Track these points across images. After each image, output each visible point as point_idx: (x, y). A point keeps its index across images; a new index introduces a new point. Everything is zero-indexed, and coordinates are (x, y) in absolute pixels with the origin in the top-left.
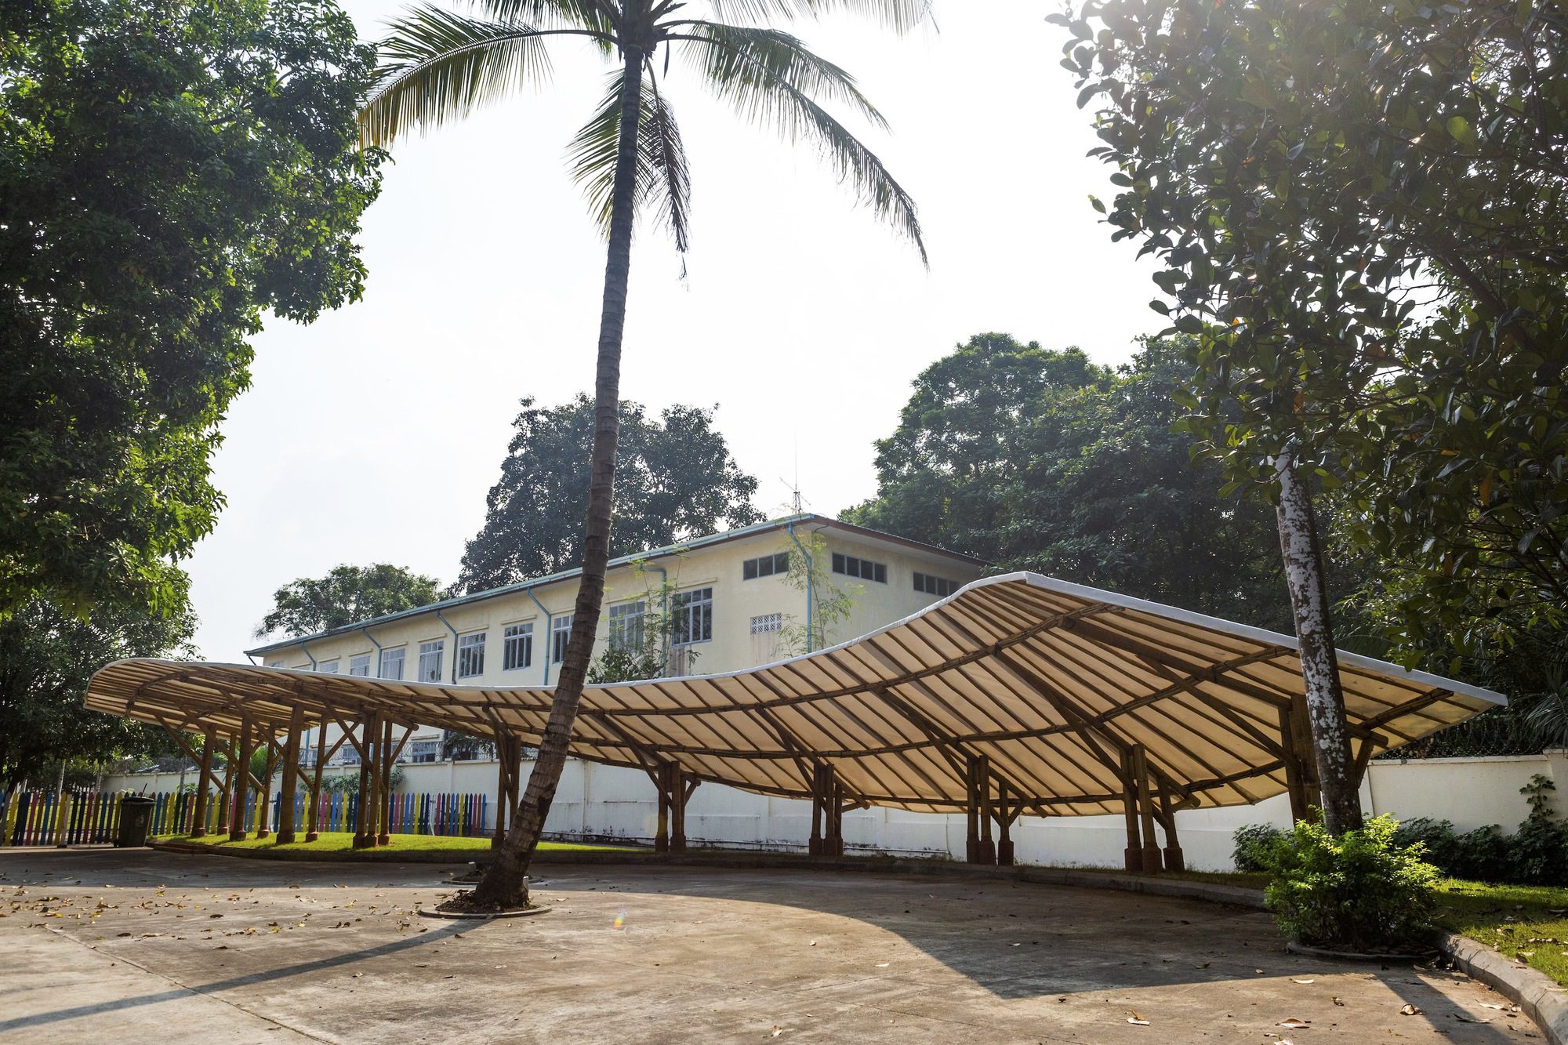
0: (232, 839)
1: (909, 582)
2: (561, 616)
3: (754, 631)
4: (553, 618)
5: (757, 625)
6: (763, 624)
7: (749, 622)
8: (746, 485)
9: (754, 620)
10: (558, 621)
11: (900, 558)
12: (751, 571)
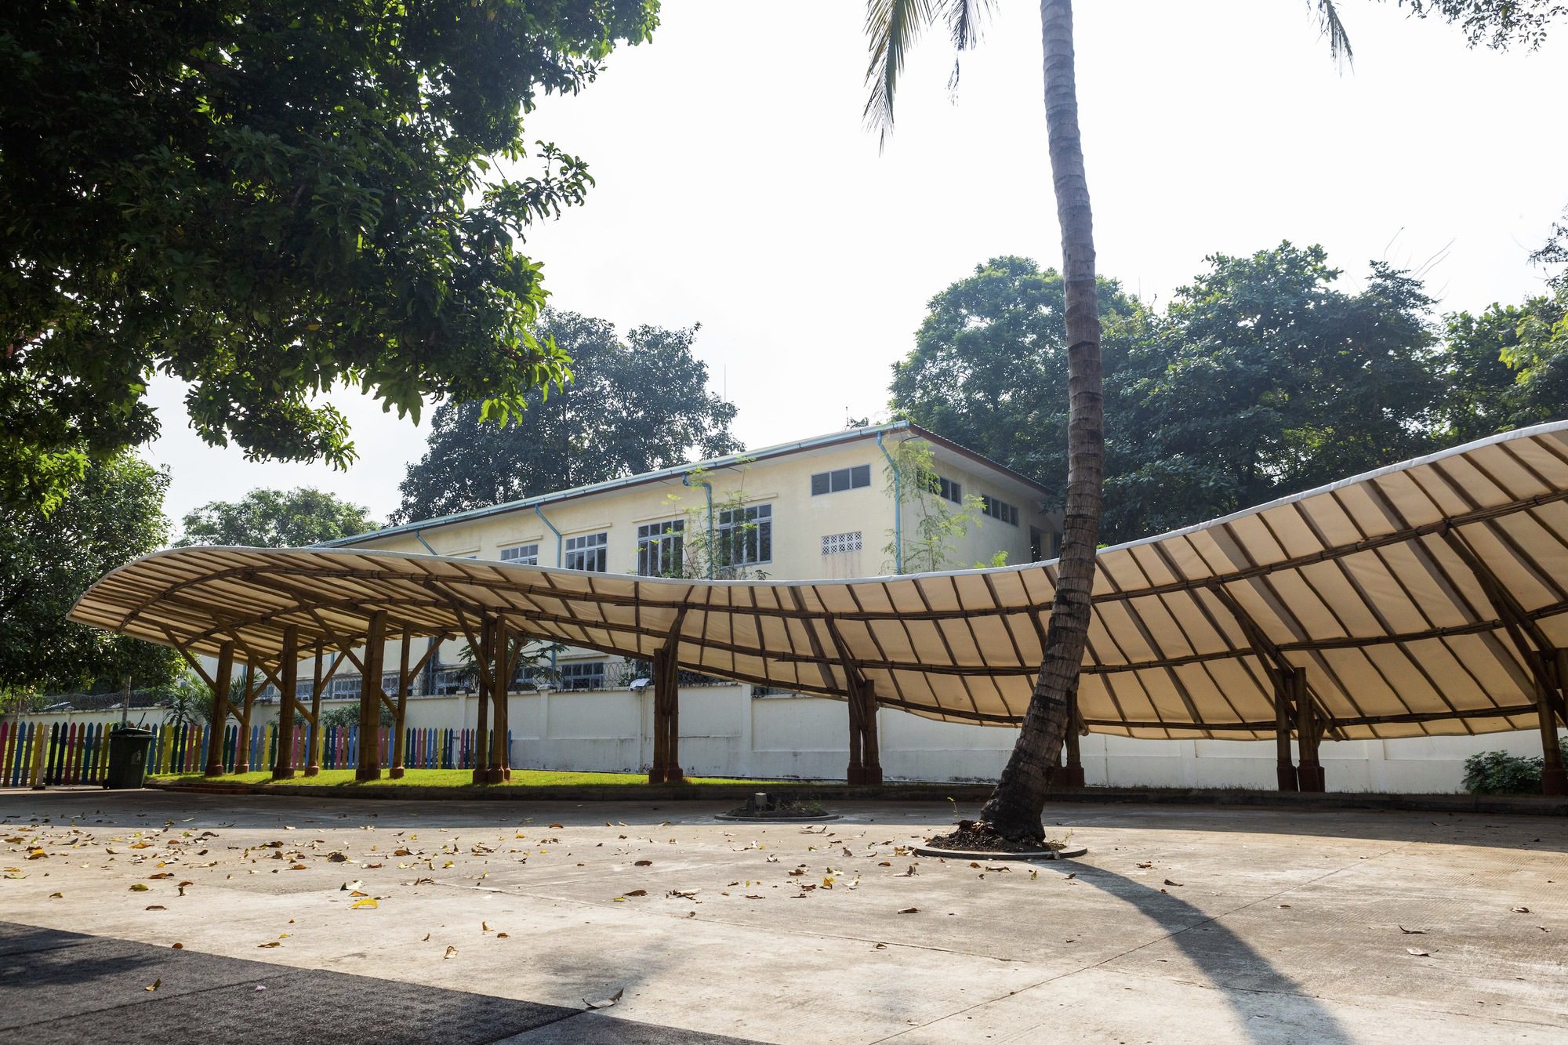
0: (276, 777)
1: (981, 505)
2: (576, 537)
3: (825, 551)
4: (564, 540)
5: (830, 545)
6: (838, 543)
7: (819, 545)
8: (725, 413)
9: (826, 539)
10: (571, 544)
11: (973, 478)
12: (820, 485)
